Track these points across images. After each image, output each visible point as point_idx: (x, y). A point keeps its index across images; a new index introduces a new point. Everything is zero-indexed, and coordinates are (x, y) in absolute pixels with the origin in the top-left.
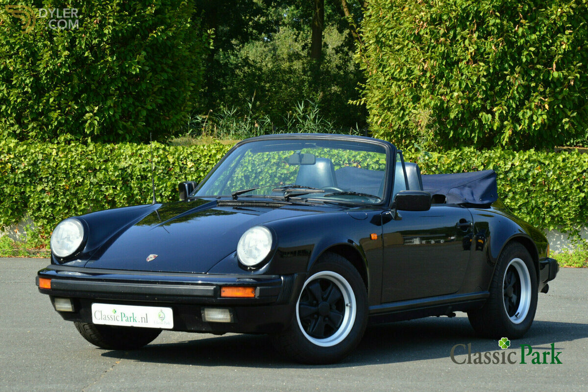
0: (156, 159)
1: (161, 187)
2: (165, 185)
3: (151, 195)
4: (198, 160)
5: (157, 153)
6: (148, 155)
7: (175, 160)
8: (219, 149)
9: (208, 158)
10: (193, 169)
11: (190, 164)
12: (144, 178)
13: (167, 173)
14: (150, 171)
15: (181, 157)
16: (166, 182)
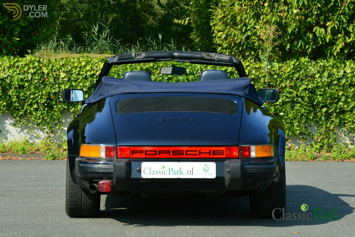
0: (32, 71)
1: (37, 95)
2: (41, 93)
3: (28, 103)
4: (70, 71)
5: (33, 65)
6: (24, 67)
7: (49, 71)
8: (88, 62)
9: (79, 69)
10: (66, 79)
11: (63, 75)
12: (21, 87)
13: (42, 83)
14: (26, 81)
15: (54, 68)
16: (42, 91)
